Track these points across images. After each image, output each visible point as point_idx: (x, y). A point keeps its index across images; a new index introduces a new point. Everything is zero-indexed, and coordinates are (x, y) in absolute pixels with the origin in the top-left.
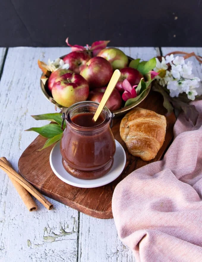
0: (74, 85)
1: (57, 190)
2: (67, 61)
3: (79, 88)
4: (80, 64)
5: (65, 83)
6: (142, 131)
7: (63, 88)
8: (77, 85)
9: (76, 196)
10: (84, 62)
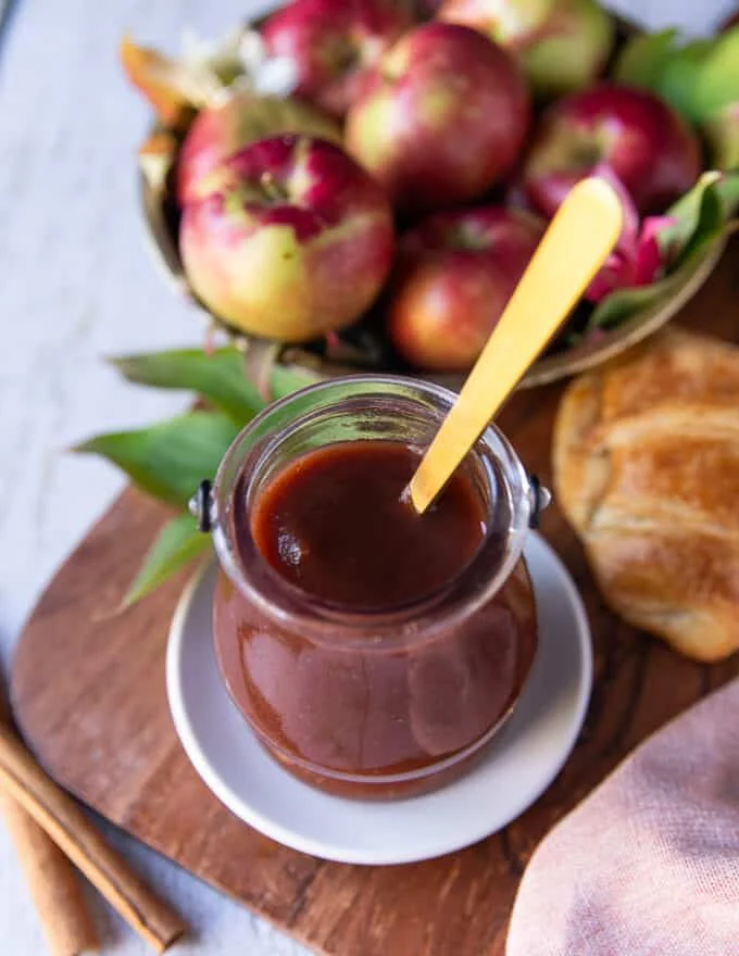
0: (303, 223)
1: (205, 844)
2: (285, 40)
3: (329, 236)
4: (348, 61)
5: (251, 208)
6: (686, 498)
7: (236, 238)
8: (318, 220)
9: (309, 893)
10: (371, 49)
